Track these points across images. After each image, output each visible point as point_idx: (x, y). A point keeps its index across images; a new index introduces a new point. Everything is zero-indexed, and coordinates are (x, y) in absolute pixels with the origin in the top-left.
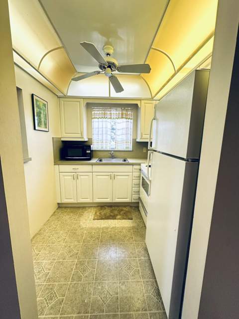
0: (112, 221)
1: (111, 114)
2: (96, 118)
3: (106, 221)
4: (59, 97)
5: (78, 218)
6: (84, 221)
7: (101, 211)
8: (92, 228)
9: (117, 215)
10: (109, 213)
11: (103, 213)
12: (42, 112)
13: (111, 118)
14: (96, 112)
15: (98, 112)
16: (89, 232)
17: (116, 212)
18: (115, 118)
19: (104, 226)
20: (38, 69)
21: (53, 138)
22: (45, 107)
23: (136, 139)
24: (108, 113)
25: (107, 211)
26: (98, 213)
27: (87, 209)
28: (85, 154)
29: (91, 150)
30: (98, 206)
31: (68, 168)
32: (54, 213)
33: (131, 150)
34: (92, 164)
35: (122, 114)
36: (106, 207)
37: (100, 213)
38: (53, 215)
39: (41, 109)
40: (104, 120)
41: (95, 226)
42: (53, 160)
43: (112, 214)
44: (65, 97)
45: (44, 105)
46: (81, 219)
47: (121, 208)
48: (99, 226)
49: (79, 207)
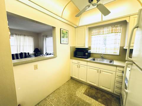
0: (94, 101)
1: (103, 31)
2: (94, 35)
3: (90, 98)
4: (75, 28)
5: (77, 88)
6: (79, 92)
7: (90, 90)
8: (80, 99)
9: (99, 98)
10: (94, 93)
11: (90, 92)
12: (65, 35)
13: (103, 34)
14: (94, 31)
15: (95, 32)
16: (78, 101)
17: (99, 95)
18: (106, 33)
19: (88, 101)
20: (62, 16)
21: (70, 47)
22: (67, 33)
23: (123, 47)
24: (102, 31)
25: (93, 92)
26: (87, 90)
27: (83, 85)
28: (85, 55)
29: (88, 53)
30: (89, 86)
31: (76, 61)
32: (68, 81)
33: (118, 54)
34: (87, 61)
35: (112, 30)
36: (93, 88)
37: (89, 91)
38: (67, 82)
39: (64, 34)
40: (99, 36)
41: (83, 99)
42: (70, 57)
43: (96, 95)
44: (78, 27)
45: (67, 32)
46: (78, 90)
47: (104, 93)
48: (85, 100)
49: (79, 82)
